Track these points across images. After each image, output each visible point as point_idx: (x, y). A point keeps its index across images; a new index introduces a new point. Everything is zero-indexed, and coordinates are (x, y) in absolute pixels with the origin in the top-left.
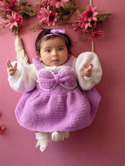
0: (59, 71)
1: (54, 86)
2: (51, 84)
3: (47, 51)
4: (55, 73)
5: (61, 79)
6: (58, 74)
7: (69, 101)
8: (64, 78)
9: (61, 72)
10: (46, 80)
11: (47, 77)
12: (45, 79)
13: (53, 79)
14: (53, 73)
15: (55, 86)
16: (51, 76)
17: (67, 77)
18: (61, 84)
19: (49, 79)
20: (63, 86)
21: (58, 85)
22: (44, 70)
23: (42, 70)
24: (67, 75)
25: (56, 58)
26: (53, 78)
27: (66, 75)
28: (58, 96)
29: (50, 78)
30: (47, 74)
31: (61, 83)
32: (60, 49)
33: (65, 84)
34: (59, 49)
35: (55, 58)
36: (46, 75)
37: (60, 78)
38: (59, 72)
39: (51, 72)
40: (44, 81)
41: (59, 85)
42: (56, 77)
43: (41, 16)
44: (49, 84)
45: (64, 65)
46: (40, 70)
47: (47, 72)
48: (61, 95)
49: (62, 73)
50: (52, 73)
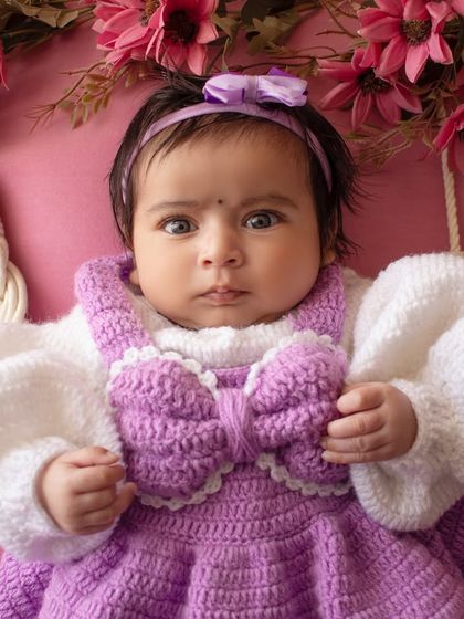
0: (255, 368)
1: (218, 474)
2: (195, 463)
3: (170, 227)
4: (223, 382)
5: (268, 422)
6: (248, 389)
7: (335, 586)
8: (292, 413)
9: (262, 371)
10: (158, 429)
11: (166, 408)
12: (147, 424)
13: (207, 425)
14: (209, 379)
15: (225, 478)
16: (191, 398)
17: (312, 409)
18: (266, 462)
19: (182, 423)
20: (277, 474)
21: (245, 465)
22: (149, 353)
23: (132, 356)
24: (313, 390)
25: (225, 278)
26: (210, 414)
27: (306, 395)
28: (252, 549)
29: (187, 418)
30: (168, 385)
31: (267, 450)
32: (265, 219)
33: (296, 460)
34: (257, 213)
35: (219, 277)
36: (156, 390)
37: (257, 414)
38: (252, 376)
39: (197, 369)
40: (143, 438)
41: (253, 464)
42: (230, 411)
43: (111, 16)
44: (183, 458)
45: (286, 324)
46: (121, 357)
47: (165, 371)
48: (273, 543)
49: (276, 375)
50: (200, 376)
